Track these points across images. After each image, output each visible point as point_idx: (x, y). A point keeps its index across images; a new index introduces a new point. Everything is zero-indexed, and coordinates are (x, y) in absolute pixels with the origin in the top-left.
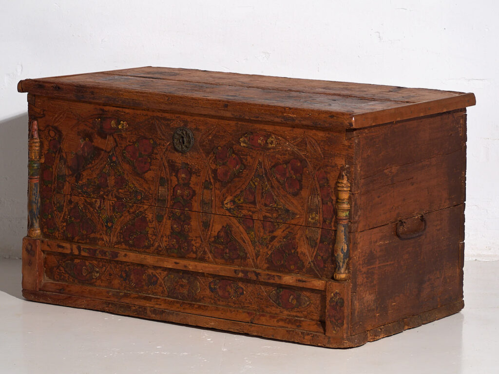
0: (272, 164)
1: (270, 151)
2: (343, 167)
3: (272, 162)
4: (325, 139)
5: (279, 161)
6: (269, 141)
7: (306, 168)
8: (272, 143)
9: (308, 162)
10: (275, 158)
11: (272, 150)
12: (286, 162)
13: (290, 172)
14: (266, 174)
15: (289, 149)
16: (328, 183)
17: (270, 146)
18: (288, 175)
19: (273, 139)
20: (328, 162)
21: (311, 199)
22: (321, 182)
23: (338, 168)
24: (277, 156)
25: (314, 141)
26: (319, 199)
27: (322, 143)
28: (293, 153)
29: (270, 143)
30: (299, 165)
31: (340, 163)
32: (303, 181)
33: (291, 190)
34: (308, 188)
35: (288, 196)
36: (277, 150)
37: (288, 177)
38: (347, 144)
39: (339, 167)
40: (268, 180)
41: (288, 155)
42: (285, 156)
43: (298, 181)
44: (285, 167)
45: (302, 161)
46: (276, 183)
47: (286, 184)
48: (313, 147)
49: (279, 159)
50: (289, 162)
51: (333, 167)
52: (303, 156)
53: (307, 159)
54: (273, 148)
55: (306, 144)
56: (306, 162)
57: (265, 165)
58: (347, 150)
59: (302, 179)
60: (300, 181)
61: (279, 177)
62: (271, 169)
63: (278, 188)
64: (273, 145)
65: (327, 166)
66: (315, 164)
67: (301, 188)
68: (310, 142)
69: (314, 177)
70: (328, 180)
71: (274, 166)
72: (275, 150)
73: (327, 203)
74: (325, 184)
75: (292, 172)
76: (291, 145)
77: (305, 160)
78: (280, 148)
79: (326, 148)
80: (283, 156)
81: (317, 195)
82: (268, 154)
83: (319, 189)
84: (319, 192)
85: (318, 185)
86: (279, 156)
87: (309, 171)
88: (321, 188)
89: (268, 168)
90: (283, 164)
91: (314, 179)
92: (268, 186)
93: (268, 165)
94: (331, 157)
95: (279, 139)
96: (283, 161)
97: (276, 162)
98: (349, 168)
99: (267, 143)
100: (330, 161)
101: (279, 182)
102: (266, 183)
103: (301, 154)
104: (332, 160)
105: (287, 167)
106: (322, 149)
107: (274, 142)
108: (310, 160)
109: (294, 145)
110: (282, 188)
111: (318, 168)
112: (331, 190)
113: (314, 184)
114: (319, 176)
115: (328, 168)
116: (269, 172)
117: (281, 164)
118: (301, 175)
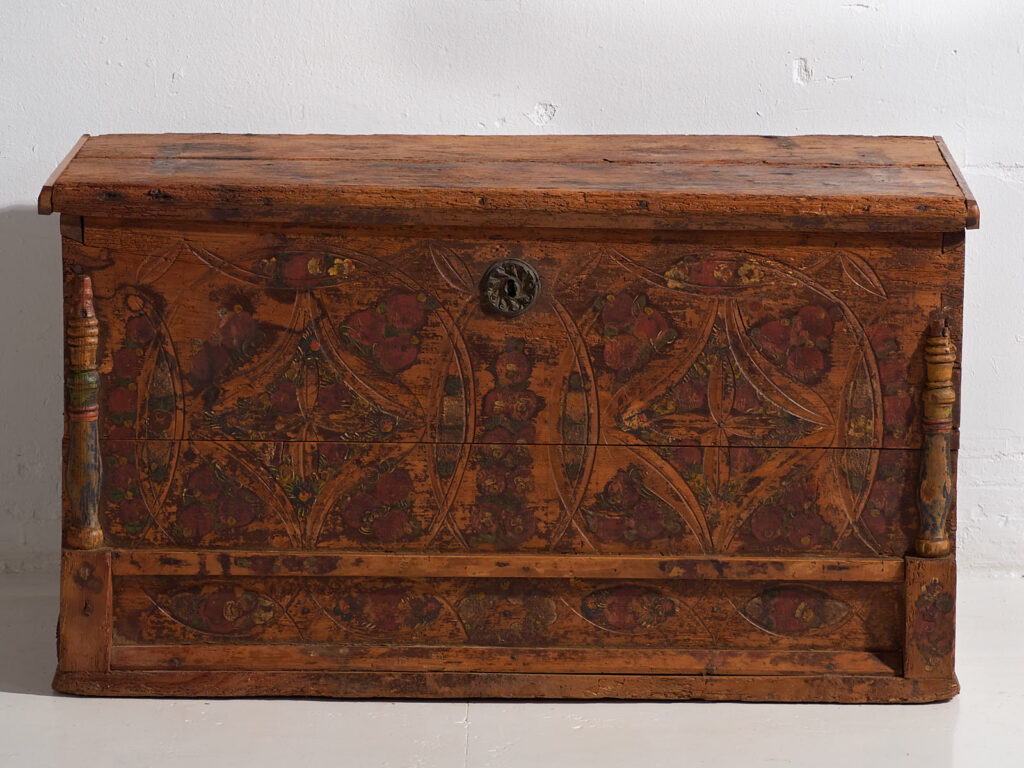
0: (752, 322)
1: (744, 293)
2: (937, 311)
3: (752, 318)
4: (890, 256)
5: (772, 313)
6: (742, 270)
7: (841, 323)
8: (750, 275)
9: (846, 308)
10: (760, 305)
11: (751, 291)
12: (790, 314)
13: (798, 334)
14: (736, 346)
15: (795, 284)
16: (898, 349)
17: (746, 281)
18: (793, 341)
19: (753, 266)
20: (899, 303)
21: (855, 387)
22: (880, 349)
23: (923, 315)
24: (764, 302)
25: (859, 262)
26: (875, 385)
27: (881, 266)
28: (807, 291)
29: (746, 275)
30: (823, 316)
31: (929, 304)
32: (834, 350)
33: (802, 374)
34: (845, 365)
35: (793, 385)
36: (764, 289)
37: (794, 346)
38: (945, 262)
39: (926, 313)
40: (742, 357)
41: (793, 297)
42: (785, 301)
43: (822, 351)
44: (787, 324)
45: (829, 307)
46: (763, 361)
47: (790, 362)
48: (859, 274)
49: (771, 309)
50: (796, 314)
51: (910, 313)
52: (833, 297)
53: (842, 303)
54: (755, 286)
55: (841, 270)
56: (843, 311)
57: (732, 326)
58: (946, 273)
59: (830, 347)
60: (826, 352)
61: (769, 346)
62: (748, 332)
63: (768, 373)
64: (752, 280)
65: (894, 313)
66: (865, 311)
67: (828, 367)
68: (850, 265)
69: (862, 339)
70: (898, 343)
71: (757, 325)
72: (758, 290)
73: (895, 393)
74: (893, 352)
75: (805, 334)
76: (800, 275)
77: (839, 305)
78: (773, 283)
79: (893, 275)
80: (780, 302)
81: (871, 377)
82: (741, 299)
83: (874, 365)
84: (875, 371)
85: (873, 357)
86: (771, 302)
87: (848, 329)
88: (881, 363)
89: (742, 330)
90: (781, 318)
91: (861, 345)
92: (741, 369)
93: (740, 323)
94: (905, 293)
95: (768, 265)
96: (780, 312)
97: (763, 316)
98: (951, 312)
99: (737, 275)
100: (903, 301)
101: (770, 358)
102: (737, 363)
103: (827, 292)
104: (908, 299)
105: (791, 323)
106: (882, 278)
107: (756, 272)
108: (851, 303)
109: (807, 275)
110: (777, 370)
111: (871, 319)
112: (905, 365)
113: (862, 354)
114: (874, 336)
115: (897, 316)
116: (743, 339)
117: (775, 319)
118: (829, 337)
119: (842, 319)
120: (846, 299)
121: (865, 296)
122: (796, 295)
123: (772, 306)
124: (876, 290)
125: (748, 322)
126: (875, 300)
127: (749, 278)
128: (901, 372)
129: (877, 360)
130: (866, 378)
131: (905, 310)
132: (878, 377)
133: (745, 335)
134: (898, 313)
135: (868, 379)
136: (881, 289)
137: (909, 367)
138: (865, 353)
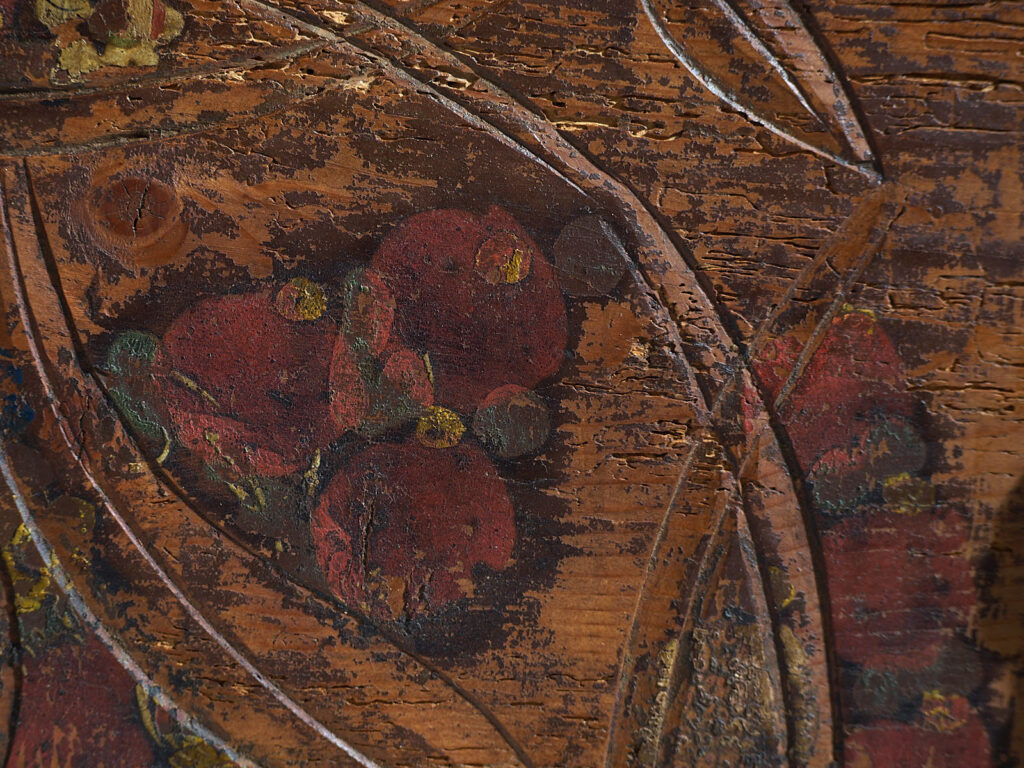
0: (117, 294)
1: (71, 128)
3: (113, 271)
5: (236, 249)
7: (620, 310)
9: (646, 225)
10: (160, 202)
11: (108, 118)
12: (331, 254)
13: (375, 368)
15: (362, 84)
16: (935, 464)
17: (79, 61)
18: (345, 409)
20: (943, 203)
21: (686, 670)
22: (831, 463)
24: (182, 184)
26: (799, 660)
28: (428, 126)
29: (83, 29)
30: (516, 268)
32: (579, 463)
33: (392, 591)
34: (638, 548)
35: (347, 659)
36: (185, 110)
37: (350, 438)
40: (57, 492)
41: (348, 159)
42: (305, 181)
43: (507, 467)
44: (314, 310)
45: (552, 217)
46: (177, 515)
47: (325, 528)
48: (722, 33)
49: (225, 225)
50: (365, 252)
52: (577, 163)
53: (621, 192)
54: (133, 90)
56: (632, 241)
59: (556, 447)
60: (530, 473)
61: (211, 436)
62: (89, 355)
63: (205, 586)
64: (119, 56)
65: (917, 258)
66: (752, 244)
67: (542, 557)
69: (735, 406)
70: (930, 432)
71: (140, 315)
72: (150, 116)
73: (910, 709)
74: (897, 480)
75: (415, 369)
76: (393, 30)
77: (612, 210)
78: (235, 76)
79: (913, 43)
80: (276, 184)
81: (780, 617)
82: (49, 162)
83: (794, 553)
84: (801, 584)
85: (794, 506)
86: (223, 183)
87: (655, 343)
88: (833, 536)
89: (58, 340)
90: (281, 275)
91: (728, 436)
92: (51, 562)
93: (44, 302)
94: (979, 149)
96: (279, 240)
97: (181, 263)
100: (968, 190)
101: (214, 504)
102: (29, 530)
103: (546, 133)
104: (993, 180)
105: (336, 307)
106: (851, 59)
108: (675, 202)
109: (432, 33)
110: (255, 571)
111: (786, 289)
112: (969, 551)
113: (731, 483)
114: (800, 387)
115: (933, 278)
116: (64, 389)
117: (244, 283)
118: (550, 390)
119: (622, 288)
120: (649, 176)
121: (754, 158)
122: (364, 147)
123: (230, 210)
124: (821, 126)
125: (92, 298)
126: (812, 181)
127: (101, 46)
128: (944, 587)
129: (814, 522)
130: (748, 619)
131: (974, 243)
132: (815, 615)
133: (72, 371)
134: (940, 261)
135: (763, 626)
136: (847, 121)
137: (989, 565)
138: (748, 483)
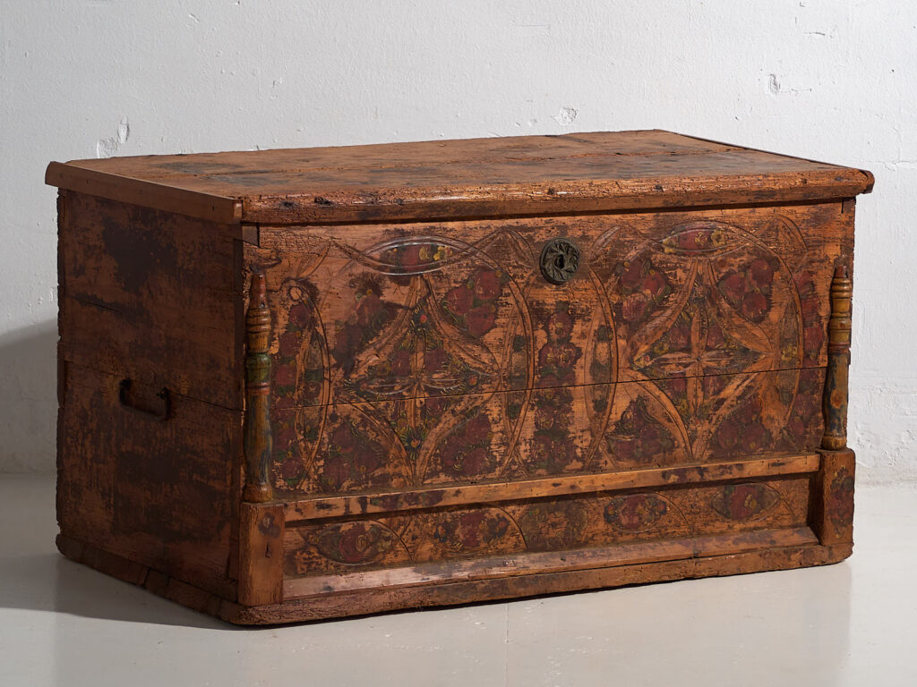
0: (720, 276)
1: (715, 253)
2: (838, 258)
3: (720, 273)
5: (733, 268)
6: (714, 236)
7: (778, 272)
8: (718, 239)
9: (781, 260)
10: (725, 263)
11: (719, 252)
12: (745, 268)
13: (750, 283)
14: (710, 296)
15: (748, 244)
16: (814, 290)
17: (716, 244)
18: (747, 290)
19: (721, 232)
20: (815, 254)
21: (786, 321)
22: (802, 291)
23: (830, 263)
24: (728, 260)
26: (799, 319)
27: (803, 226)
28: (755, 249)
29: (716, 240)
30: (766, 268)
31: (834, 253)
32: (773, 294)
33: (752, 314)
34: (780, 306)
35: (747, 324)
36: (728, 250)
37: (747, 293)
38: (843, 220)
39: (831, 261)
41: (747, 255)
42: (741, 258)
43: (765, 295)
44: (743, 276)
45: (770, 260)
46: (727, 306)
47: (745, 306)
48: (789, 233)
49: (733, 265)
50: (749, 267)
51: (821, 261)
52: (772, 252)
53: (778, 256)
54: (722, 248)
56: (779, 262)
57: (707, 280)
58: (844, 229)
59: (771, 292)
60: (768, 296)
61: (731, 294)
62: (717, 285)
63: (730, 315)
64: (720, 243)
65: (812, 262)
66: (793, 262)
67: (769, 308)
68: (783, 226)
69: (791, 284)
70: (814, 286)
71: (723, 279)
72: (724, 251)
73: (812, 325)
74: (810, 293)
75: (755, 283)
76: (751, 237)
77: (777, 259)
78: (733, 244)
79: (811, 232)
80: (739, 259)
81: (796, 313)
82: (713, 259)
83: (798, 304)
84: (799, 308)
85: (798, 297)
86: (732, 259)
87: (782, 277)
88: (802, 302)
89: (714, 283)
90: (740, 271)
91: (790, 289)
92: (713, 314)
93: (712, 278)
94: (818, 246)
95: (730, 231)
96: (739, 267)
97: (728, 271)
98: (848, 259)
99: (710, 240)
100: (817, 252)
101: (731, 304)
102: (710, 309)
103: (769, 249)
104: (820, 250)
105: (746, 275)
106: (804, 235)
107: (723, 236)
108: (784, 257)
109: (756, 236)
110: (736, 313)
111: (797, 268)
112: (818, 302)
113: (791, 296)
114: (799, 281)
115: (814, 264)
116: (714, 289)
117: (735, 273)
118: (770, 285)
119: (778, 269)
120: (781, 253)
121: (793, 250)
122: (749, 253)
123: (733, 263)
124: (800, 245)
125: (717, 277)
126: (799, 253)
127: (718, 242)
128: (815, 308)
129: (800, 300)
130: (793, 314)
131: (818, 259)
132: (800, 313)
133: (715, 287)
134: (814, 262)
135: (795, 315)
136: (803, 244)
137: (820, 303)
138: (793, 295)
